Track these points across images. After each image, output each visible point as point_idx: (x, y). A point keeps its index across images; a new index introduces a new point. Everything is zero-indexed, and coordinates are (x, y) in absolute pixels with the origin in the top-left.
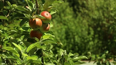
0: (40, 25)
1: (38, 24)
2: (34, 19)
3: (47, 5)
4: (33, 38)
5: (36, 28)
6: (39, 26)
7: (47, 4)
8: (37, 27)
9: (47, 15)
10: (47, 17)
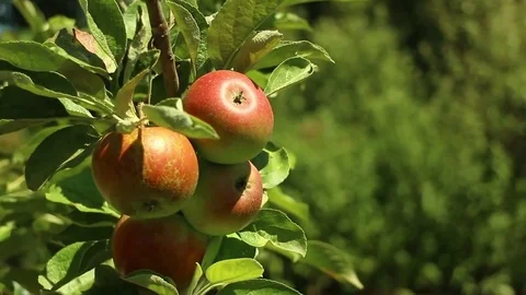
0: (178, 182)
1: (167, 180)
2: (129, 139)
3: (237, 24)
4: (135, 279)
5: (149, 205)
6: (173, 195)
7: (239, 15)
8: (155, 203)
9: (237, 101)
10: (234, 118)
